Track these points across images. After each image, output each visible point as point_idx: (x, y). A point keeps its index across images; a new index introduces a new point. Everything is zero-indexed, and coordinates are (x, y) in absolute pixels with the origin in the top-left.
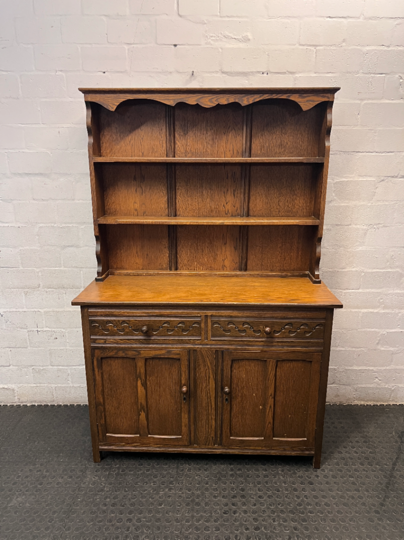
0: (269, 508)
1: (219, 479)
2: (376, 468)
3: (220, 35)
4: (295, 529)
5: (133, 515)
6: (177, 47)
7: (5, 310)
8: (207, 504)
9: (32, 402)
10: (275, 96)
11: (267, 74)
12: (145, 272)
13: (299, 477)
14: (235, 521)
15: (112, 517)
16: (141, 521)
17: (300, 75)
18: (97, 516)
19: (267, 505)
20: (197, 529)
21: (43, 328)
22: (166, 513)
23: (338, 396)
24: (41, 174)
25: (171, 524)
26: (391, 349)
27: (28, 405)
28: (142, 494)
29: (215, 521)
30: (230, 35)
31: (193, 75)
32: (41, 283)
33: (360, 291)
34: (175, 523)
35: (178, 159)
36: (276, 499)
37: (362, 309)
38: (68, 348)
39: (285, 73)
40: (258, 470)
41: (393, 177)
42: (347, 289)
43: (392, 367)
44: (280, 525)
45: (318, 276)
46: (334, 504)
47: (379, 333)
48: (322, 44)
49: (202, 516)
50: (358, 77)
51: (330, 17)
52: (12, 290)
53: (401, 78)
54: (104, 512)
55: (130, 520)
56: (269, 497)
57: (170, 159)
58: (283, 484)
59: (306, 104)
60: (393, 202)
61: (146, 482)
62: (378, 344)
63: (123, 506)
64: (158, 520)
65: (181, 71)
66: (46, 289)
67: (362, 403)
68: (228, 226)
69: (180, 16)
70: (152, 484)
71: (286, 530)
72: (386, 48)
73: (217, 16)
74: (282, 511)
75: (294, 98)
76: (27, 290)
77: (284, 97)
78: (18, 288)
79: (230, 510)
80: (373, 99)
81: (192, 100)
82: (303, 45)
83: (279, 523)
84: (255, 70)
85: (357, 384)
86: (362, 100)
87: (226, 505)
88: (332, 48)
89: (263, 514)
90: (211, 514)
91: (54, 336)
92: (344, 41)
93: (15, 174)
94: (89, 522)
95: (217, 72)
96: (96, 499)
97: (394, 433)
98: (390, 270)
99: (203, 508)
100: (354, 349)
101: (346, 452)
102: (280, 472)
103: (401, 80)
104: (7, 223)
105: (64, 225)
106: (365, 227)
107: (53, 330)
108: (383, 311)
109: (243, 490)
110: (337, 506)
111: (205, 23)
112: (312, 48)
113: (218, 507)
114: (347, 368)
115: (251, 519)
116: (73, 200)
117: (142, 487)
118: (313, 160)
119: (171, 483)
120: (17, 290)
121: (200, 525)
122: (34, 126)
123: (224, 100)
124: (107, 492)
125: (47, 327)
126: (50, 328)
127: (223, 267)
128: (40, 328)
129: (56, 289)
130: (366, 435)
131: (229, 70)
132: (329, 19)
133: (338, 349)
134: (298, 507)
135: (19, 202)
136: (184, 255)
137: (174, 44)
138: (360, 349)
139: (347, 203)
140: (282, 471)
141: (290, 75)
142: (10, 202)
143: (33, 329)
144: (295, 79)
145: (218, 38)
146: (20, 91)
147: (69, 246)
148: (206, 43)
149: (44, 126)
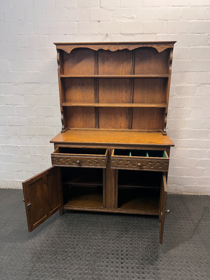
0: (137, 236)
1: (116, 224)
2: (190, 222)
3: (120, 16)
4: (149, 245)
5: (76, 236)
6: (100, 22)
7: (20, 146)
8: (109, 233)
10: (145, 46)
11: (143, 34)
12: (84, 129)
13: (153, 224)
14: (122, 241)
15: (67, 236)
16: (79, 239)
17: (159, 34)
18: (60, 236)
19: (137, 235)
20: (104, 243)
21: (37, 154)
22: (91, 236)
23: (176, 190)
24: (36, 83)
25: (93, 241)
26: (203, 168)
28: (80, 228)
29: (113, 240)
30: (125, 16)
31: (107, 35)
32: (36, 133)
33: (188, 139)
34: (95, 240)
35: (100, 76)
36: (141, 233)
37: (188, 148)
38: (49, 164)
39: (152, 34)
40: (134, 221)
41: (204, 84)
42: (181, 139)
43: (203, 177)
44: (142, 243)
45: (165, 132)
46: (168, 236)
47: (196, 160)
48: (169, 19)
49: (107, 238)
50: (187, 35)
51: (173, 6)
52: (24, 136)
53: (209, 35)
54: (63, 234)
55: (75, 238)
56: (138, 232)
57: (96, 76)
58: (145, 227)
59: (160, 49)
60: (204, 97)
61: (83, 224)
62: (196, 165)
63: (72, 232)
64: (87, 239)
65: (101, 34)
66: (39, 136)
67: (188, 194)
68: (123, 107)
69: (101, 7)
70: (85, 224)
71: (144, 246)
72: (201, 21)
73: (119, 7)
74: (143, 238)
75: (154, 46)
76: (30, 136)
77: (150, 46)
78: (26, 135)
79: (120, 236)
80: (194, 46)
81: (106, 48)
82: (160, 20)
83: (141, 242)
84: (137, 33)
85: (186, 184)
86: (189, 46)
87: (118, 234)
88: (174, 21)
89: (135, 238)
90: (111, 237)
91: (42, 158)
92: (180, 17)
93: (25, 82)
94: (57, 238)
95: (118, 34)
96: (60, 229)
97: (201, 208)
98: (202, 130)
99: (108, 235)
100: (184, 168)
101: (177, 215)
102: (144, 222)
103: (209, 37)
104: (21, 105)
105: (47, 107)
106: (190, 108)
107: (42, 155)
108: (199, 150)
109: (126, 228)
110: (169, 237)
111: (113, 11)
112: (165, 21)
113: (114, 235)
114: (180, 177)
115: (129, 240)
116: (51, 95)
117: (81, 225)
118: (163, 76)
119: (94, 224)
121: (106, 241)
122: (34, 60)
123: (121, 48)
124: (65, 226)
125: (39, 154)
126: (41, 154)
127: (121, 127)
128: (36, 154)
129: (43, 136)
130: (188, 208)
131: (124, 33)
132: (173, 7)
133: (177, 167)
134: (151, 237)
135: (27, 95)
136: (102, 121)
137: (98, 20)
138: (187, 168)
139: (181, 97)
140: (146, 221)
141: (154, 35)
142: (23, 96)
143: (33, 155)
144: (156, 37)
145: (119, 18)
146: (27, 44)
147: (49, 116)
148: (113, 20)
149: (38, 60)
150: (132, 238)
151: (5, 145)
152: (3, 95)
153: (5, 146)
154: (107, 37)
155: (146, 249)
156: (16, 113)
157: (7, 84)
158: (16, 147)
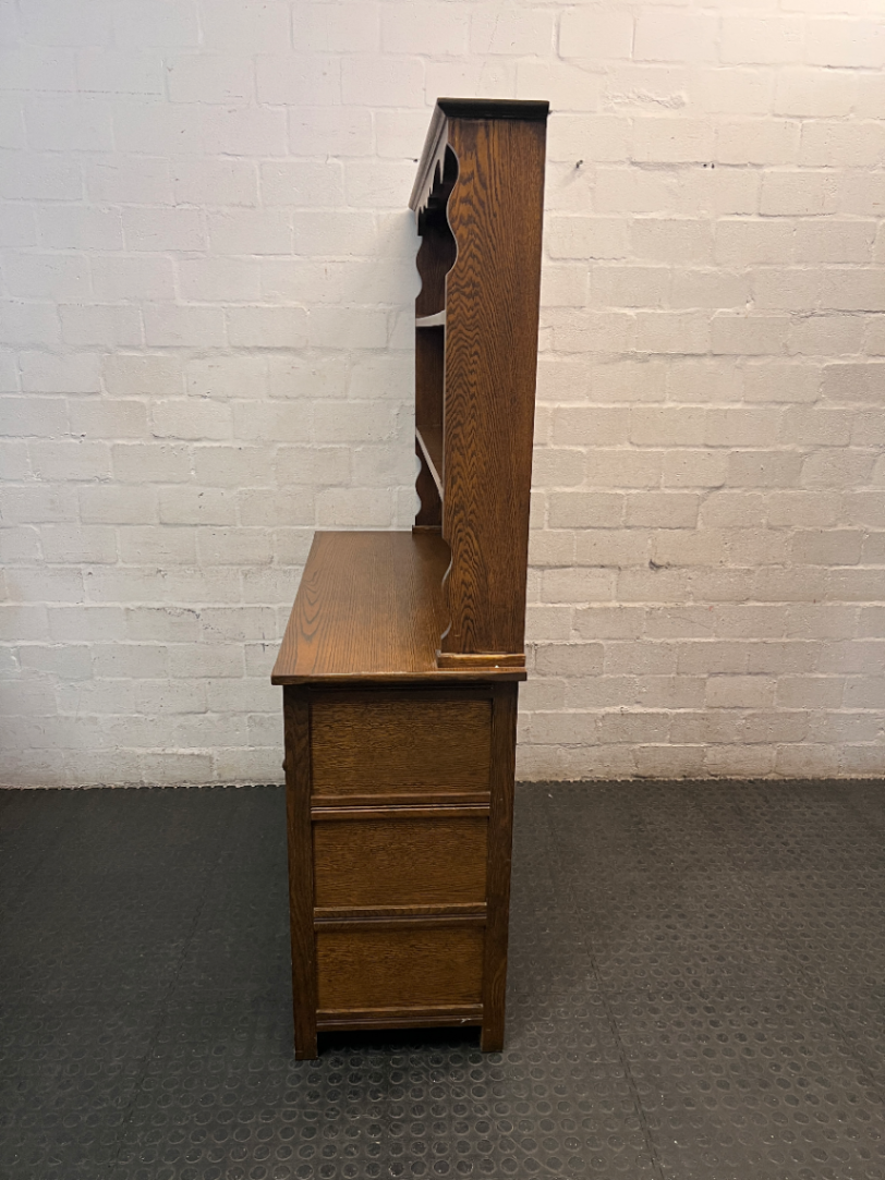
3: (631, 95)
4: (786, 958)
6: (552, 115)
7: (205, 606)
8: (623, 928)
9: (244, 780)
11: (713, 167)
13: (770, 887)
14: (680, 949)
17: (774, 169)
19: (727, 926)
20: (619, 961)
21: (273, 639)
24: (286, 349)
27: (238, 786)
29: (646, 950)
30: (650, 95)
31: (578, 166)
32: (275, 555)
33: (860, 567)
37: (861, 601)
39: (746, 165)
42: (838, 565)
44: (757, 953)
46: (841, 923)
48: (812, 114)
49: (620, 944)
50: (876, 175)
51: (829, 67)
52: (221, 567)
56: (727, 915)
65: (557, 160)
66: (282, 566)
67: (854, 776)
69: (562, 59)
71: (770, 960)
73: (627, 59)
74: (755, 935)
76: (248, 568)
78: (231, 564)
79: (667, 934)
82: (780, 116)
83: (755, 951)
84: (691, 161)
85: (847, 740)
86: (880, 217)
88: (830, 122)
89: (725, 938)
90: (636, 940)
92: (852, 109)
93: (239, 348)
95: (622, 162)
99: (619, 932)
100: (843, 676)
102: (735, 880)
104: (218, 440)
105: (324, 446)
106: (873, 450)
109: (678, 906)
110: (846, 926)
111: (606, 73)
112: (796, 122)
113: (645, 931)
114: (829, 710)
115: (706, 946)
116: (346, 397)
119: (549, 898)
120: (230, 567)
121: (621, 956)
122: (279, 258)
128: (269, 639)
131: (644, 159)
132: (827, 70)
133: (815, 676)
134: (781, 929)
135: (243, 401)
138: (855, 676)
139: (845, 405)
140: (739, 879)
141: (754, 170)
142: (224, 402)
143: (255, 642)
144: (763, 177)
145: (627, 101)
146: (258, 193)
147: (331, 485)
148: (605, 110)
149: (297, 258)
150: (712, 937)
151: (139, 604)
152: (144, 400)
153: (140, 608)
154: (578, 173)
155: (780, 971)
156: (193, 473)
157: (160, 354)
158: (186, 612)
